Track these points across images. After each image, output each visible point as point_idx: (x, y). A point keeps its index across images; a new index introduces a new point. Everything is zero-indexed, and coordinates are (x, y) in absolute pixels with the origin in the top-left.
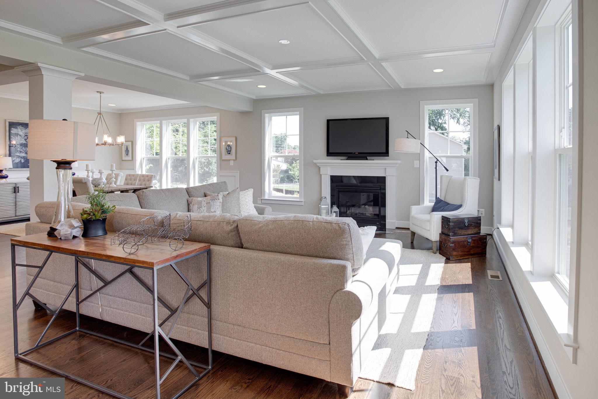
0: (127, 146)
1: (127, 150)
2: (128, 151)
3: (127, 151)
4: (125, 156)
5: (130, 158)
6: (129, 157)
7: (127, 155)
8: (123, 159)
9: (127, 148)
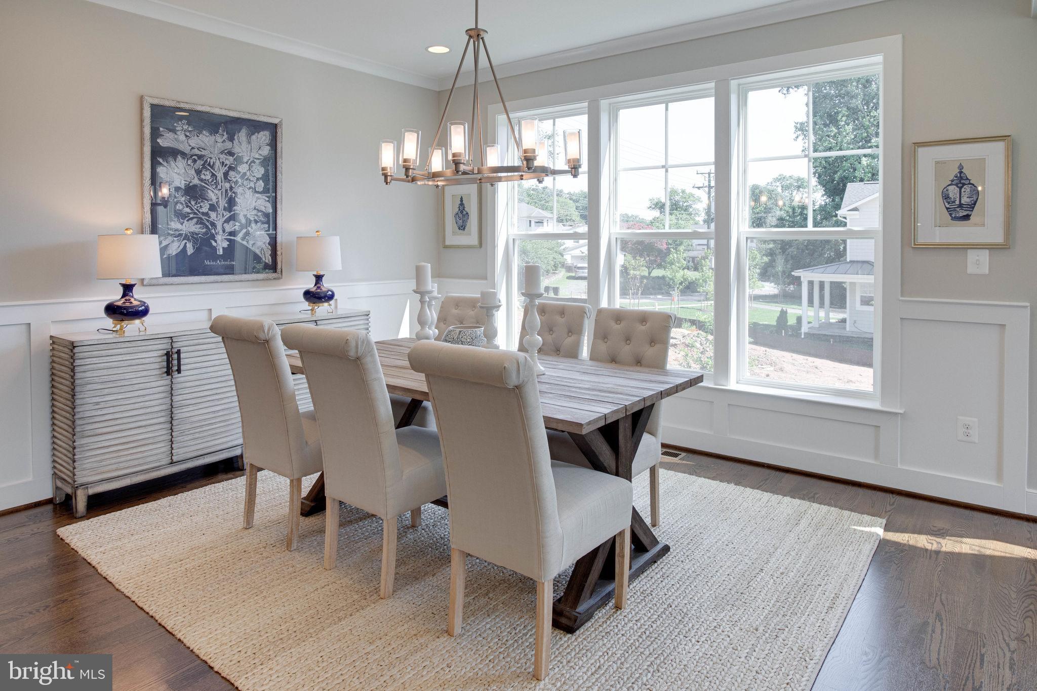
0: (462, 198)
1: (462, 212)
2: (464, 216)
3: (462, 215)
4: (454, 233)
5: (473, 240)
6: (470, 234)
7: (462, 227)
8: (447, 243)
9: (462, 204)
